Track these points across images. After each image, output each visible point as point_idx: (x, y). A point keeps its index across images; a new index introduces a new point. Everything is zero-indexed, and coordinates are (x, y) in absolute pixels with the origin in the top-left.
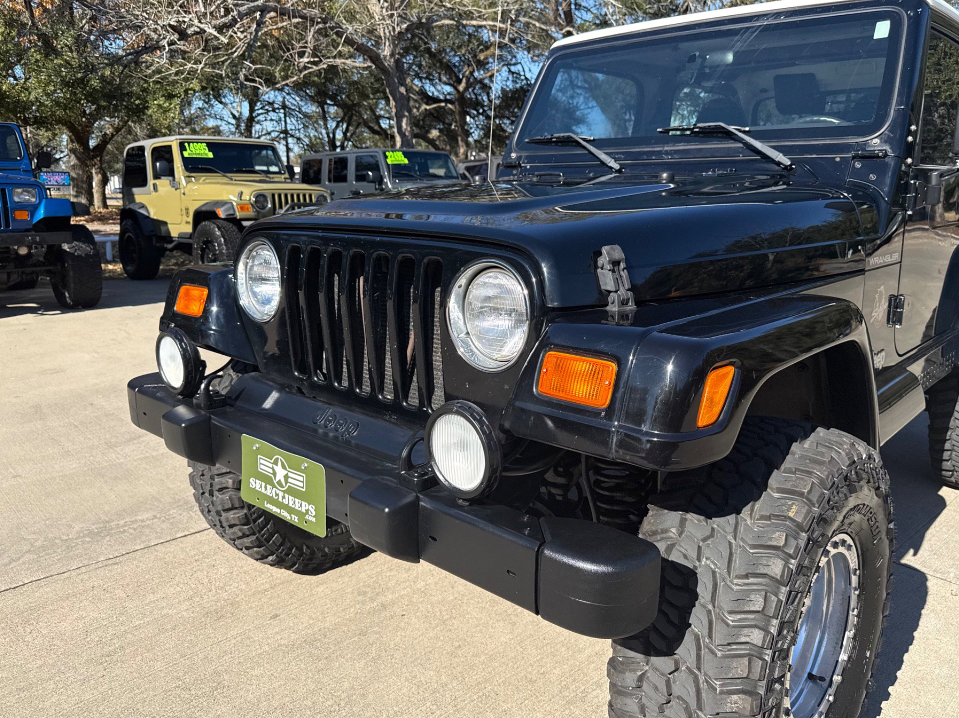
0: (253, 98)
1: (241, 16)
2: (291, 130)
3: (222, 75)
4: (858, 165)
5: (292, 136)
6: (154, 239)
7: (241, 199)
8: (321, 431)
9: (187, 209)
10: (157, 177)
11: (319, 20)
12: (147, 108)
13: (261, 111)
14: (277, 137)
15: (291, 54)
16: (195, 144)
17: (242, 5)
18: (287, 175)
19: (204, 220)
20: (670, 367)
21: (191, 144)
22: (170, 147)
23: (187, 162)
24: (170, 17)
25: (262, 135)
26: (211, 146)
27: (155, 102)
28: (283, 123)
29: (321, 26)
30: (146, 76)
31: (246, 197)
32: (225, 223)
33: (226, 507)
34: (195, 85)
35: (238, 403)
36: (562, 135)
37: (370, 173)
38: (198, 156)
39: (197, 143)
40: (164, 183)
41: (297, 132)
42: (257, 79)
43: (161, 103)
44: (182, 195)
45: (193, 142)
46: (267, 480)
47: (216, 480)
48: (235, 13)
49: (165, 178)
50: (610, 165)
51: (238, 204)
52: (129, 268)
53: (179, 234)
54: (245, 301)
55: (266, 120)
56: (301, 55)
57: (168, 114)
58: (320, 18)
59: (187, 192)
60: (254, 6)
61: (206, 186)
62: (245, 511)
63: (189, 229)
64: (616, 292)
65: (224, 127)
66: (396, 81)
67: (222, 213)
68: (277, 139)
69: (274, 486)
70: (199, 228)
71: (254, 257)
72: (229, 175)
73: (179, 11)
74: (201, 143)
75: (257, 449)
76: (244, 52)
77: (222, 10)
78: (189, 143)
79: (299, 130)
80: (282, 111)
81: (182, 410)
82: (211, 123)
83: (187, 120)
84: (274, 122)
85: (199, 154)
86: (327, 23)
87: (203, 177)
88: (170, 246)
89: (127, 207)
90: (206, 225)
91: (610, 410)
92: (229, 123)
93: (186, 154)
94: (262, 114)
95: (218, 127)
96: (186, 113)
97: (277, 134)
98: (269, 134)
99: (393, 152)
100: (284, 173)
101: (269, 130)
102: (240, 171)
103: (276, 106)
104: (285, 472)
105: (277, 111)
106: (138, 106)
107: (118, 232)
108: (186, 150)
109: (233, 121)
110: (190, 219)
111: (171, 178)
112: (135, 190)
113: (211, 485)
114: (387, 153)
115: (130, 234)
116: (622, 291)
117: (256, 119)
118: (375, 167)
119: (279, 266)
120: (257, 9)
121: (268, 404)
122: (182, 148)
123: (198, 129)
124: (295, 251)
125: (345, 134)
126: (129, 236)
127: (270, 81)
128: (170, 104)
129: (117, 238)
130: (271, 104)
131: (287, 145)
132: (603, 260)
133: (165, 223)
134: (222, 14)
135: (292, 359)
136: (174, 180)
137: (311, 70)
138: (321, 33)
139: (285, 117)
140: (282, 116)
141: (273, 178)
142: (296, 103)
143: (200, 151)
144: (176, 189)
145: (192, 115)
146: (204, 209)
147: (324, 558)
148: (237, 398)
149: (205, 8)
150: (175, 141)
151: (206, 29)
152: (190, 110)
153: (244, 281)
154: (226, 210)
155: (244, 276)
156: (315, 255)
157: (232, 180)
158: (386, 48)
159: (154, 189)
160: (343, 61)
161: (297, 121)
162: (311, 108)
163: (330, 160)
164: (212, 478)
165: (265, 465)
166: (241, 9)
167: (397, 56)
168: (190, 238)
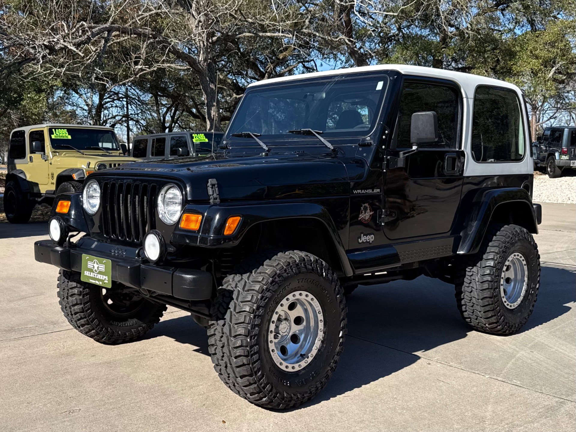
0: (103, 91)
1: (93, 35)
2: (132, 114)
3: (78, 76)
4: (360, 149)
5: (132, 119)
6: (29, 194)
7: (89, 168)
8: (113, 254)
9: (53, 174)
10: (32, 152)
11: (151, 36)
12: (22, 100)
13: (108, 100)
14: (120, 120)
15: (129, 63)
16: (59, 130)
17: (94, 27)
18: (121, 151)
19: (64, 182)
20: (217, 217)
21: (57, 130)
22: (43, 131)
23: (53, 141)
24: (44, 38)
25: (109, 119)
26: (70, 131)
27: (29, 96)
28: (125, 109)
29: (152, 40)
30: (23, 77)
31: (92, 166)
32: (78, 184)
33: (74, 303)
34: (58, 83)
35: (81, 247)
36: (246, 132)
37: (180, 149)
38: (61, 138)
39: (61, 129)
40: (37, 156)
41: (136, 116)
42: (105, 78)
43: (33, 96)
44: (50, 164)
45: (58, 129)
46: (91, 270)
47: (70, 291)
48: (90, 33)
49: (39, 153)
50: (264, 148)
51: (86, 171)
52: (10, 215)
53: (46, 192)
54: (86, 206)
55: (112, 107)
56: (136, 63)
57: (37, 104)
58: (151, 34)
59: (52, 163)
60: (102, 28)
61: (66, 158)
62: (82, 306)
63: (53, 188)
64: (213, 195)
65: (79, 112)
66: (208, 79)
67: (75, 177)
68: (120, 122)
69: (93, 272)
70: (60, 187)
71: (90, 188)
72: (82, 151)
73: (50, 33)
74: (64, 129)
75: (88, 259)
76: (96, 59)
77: (80, 31)
78: (55, 129)
79: (138, 114)
80: (125, 100)
81: (59, 249)
82: (69, 108)
83: (50, 106)
84: (118, 108)
85: (62, 136)
86: (156, 38)
87: (64, 152)
88: (40, 200)
89: (11, 173)
90: (65, 185)
91: (199, 231)
92: (84, 109)
93: (53, 137)
94: (109, 102)
95: (75, 111)
96: (50, 101)
97: (120, 117)
98: (114, 117)
99: (197, 134)
100: (120, 150)
101: (114, 115)
102: (89, 149)
103: (120, 95)
104: (97, 266)
105: (121, 99)
106: (16, 98)
107: (3, 192)
108: (53, 134)
109: (86, 108)
110: (55, 181)
111: (42, 153)
112: (16, 161)
113: (68, 293)
114: (193, 135)
115: (12, 191)
116: (215, 195)
117: (104, 106)
118: (184, 145)
119: (100, 191)
120: (105, 29)
121: (93, 246)
122: (51, 132)
123: (58, 114)
124: (106, 184)
125: (173, 117)
126: (11, 193)
127: (114, 80)
128: (40, 97)
129: (3, 195)
130: (117, 94)
131: (128, 127)
132: (209, 184)
133: (37, 185)
134: (80, 34)
135: (104, 229)
136: (44, 154)
137: (145, 72)
138: (152, 46)
139: (127, 104)
140: (125, 103)
141: (111, 153)
142: (135, 93)
143: (63, 134)
144: (45, 161)
145: (54, 102)
146: (64, 174)
147: (118, 337)
148: (81, 245)
149: (69, 31)
150: (46, 128)
151: (69, 46)
152: (53, 98)
153: (86, 198)
154: (78, 175)
155: (86, 196)
156: (114, 185)
157: (83, 154)
158: (201, 55)
159: (30, 160)
160: (169, 65)
161: (136, 107)
162: (147, 97)
163: (153, 140)
164: (68, 290)
165: (90, 265)
166: (93, 30)
167: (209, 61)
168: (54, 194)
